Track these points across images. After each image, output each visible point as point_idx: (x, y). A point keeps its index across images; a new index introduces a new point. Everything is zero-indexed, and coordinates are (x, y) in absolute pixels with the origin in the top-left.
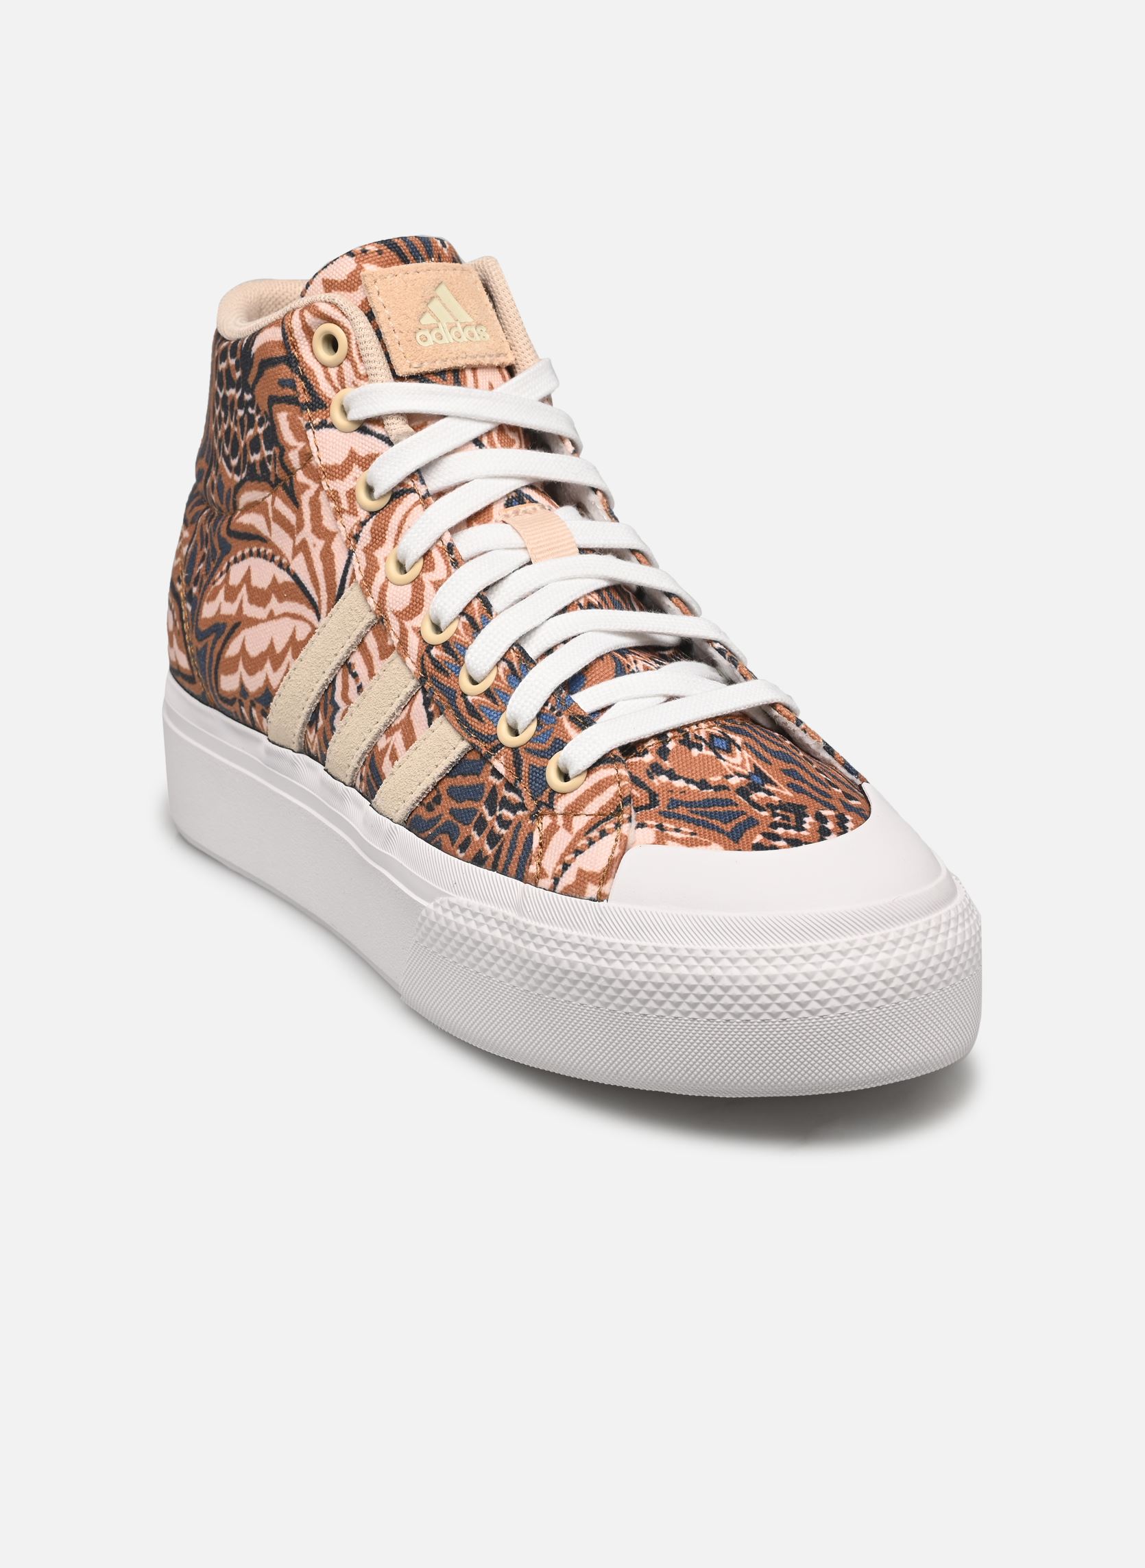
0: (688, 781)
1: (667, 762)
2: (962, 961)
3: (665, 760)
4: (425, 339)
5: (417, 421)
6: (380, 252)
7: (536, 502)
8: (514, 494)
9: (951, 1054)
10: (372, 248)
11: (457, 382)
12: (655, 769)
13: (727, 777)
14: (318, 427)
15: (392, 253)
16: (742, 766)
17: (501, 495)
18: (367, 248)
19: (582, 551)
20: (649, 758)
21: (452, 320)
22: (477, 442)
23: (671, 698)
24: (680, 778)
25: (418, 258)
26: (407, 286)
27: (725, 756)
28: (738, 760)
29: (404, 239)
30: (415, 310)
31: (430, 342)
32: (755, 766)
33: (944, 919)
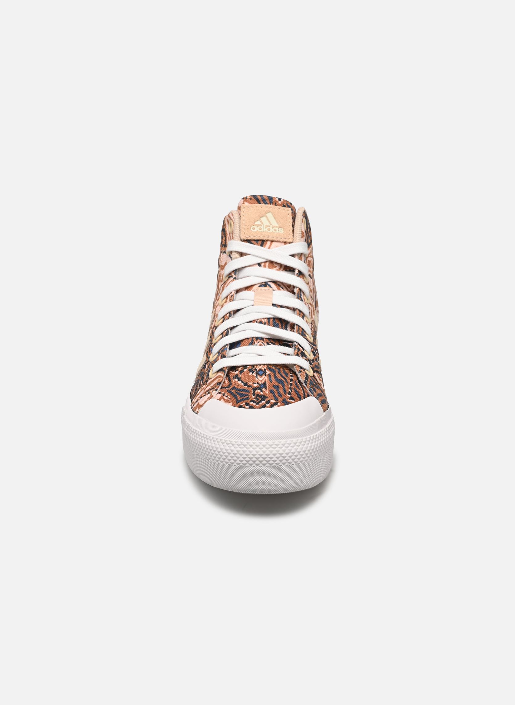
0: (242, 382)
1: (240, 375)
2: (312, 454)
3: (240, 374)
4: (254, 229)
5: (242, 254)
6: (251, 199)
7: (272, 287)
8: (264, 283)
9: (311, 484)
10: (249, 197)
11: (262, 245)
12: (236, 377)
13: (254, 383)
14: (223, 253)
15: (255, 200)
16: (261, 381)
17: (259, 282)
18: (247, 197)
19: (273, 305)
20: (236, 373)
21: (269, 224)
22: (259, 264)
23: (260, 355)
24: (241, 381)
25: (266, 203)
26: (254, 211)
27: (258, 377)
28: (261, 379)
29: (261, 196)
30: (254, 219)
31: (256, 230)
32: (265, 382)
33: (308, 439)
